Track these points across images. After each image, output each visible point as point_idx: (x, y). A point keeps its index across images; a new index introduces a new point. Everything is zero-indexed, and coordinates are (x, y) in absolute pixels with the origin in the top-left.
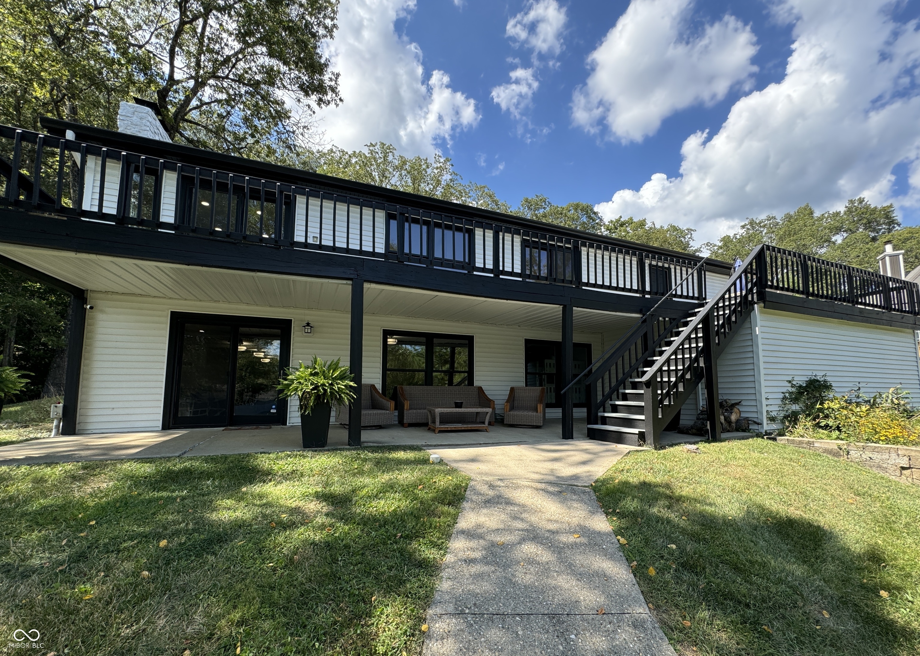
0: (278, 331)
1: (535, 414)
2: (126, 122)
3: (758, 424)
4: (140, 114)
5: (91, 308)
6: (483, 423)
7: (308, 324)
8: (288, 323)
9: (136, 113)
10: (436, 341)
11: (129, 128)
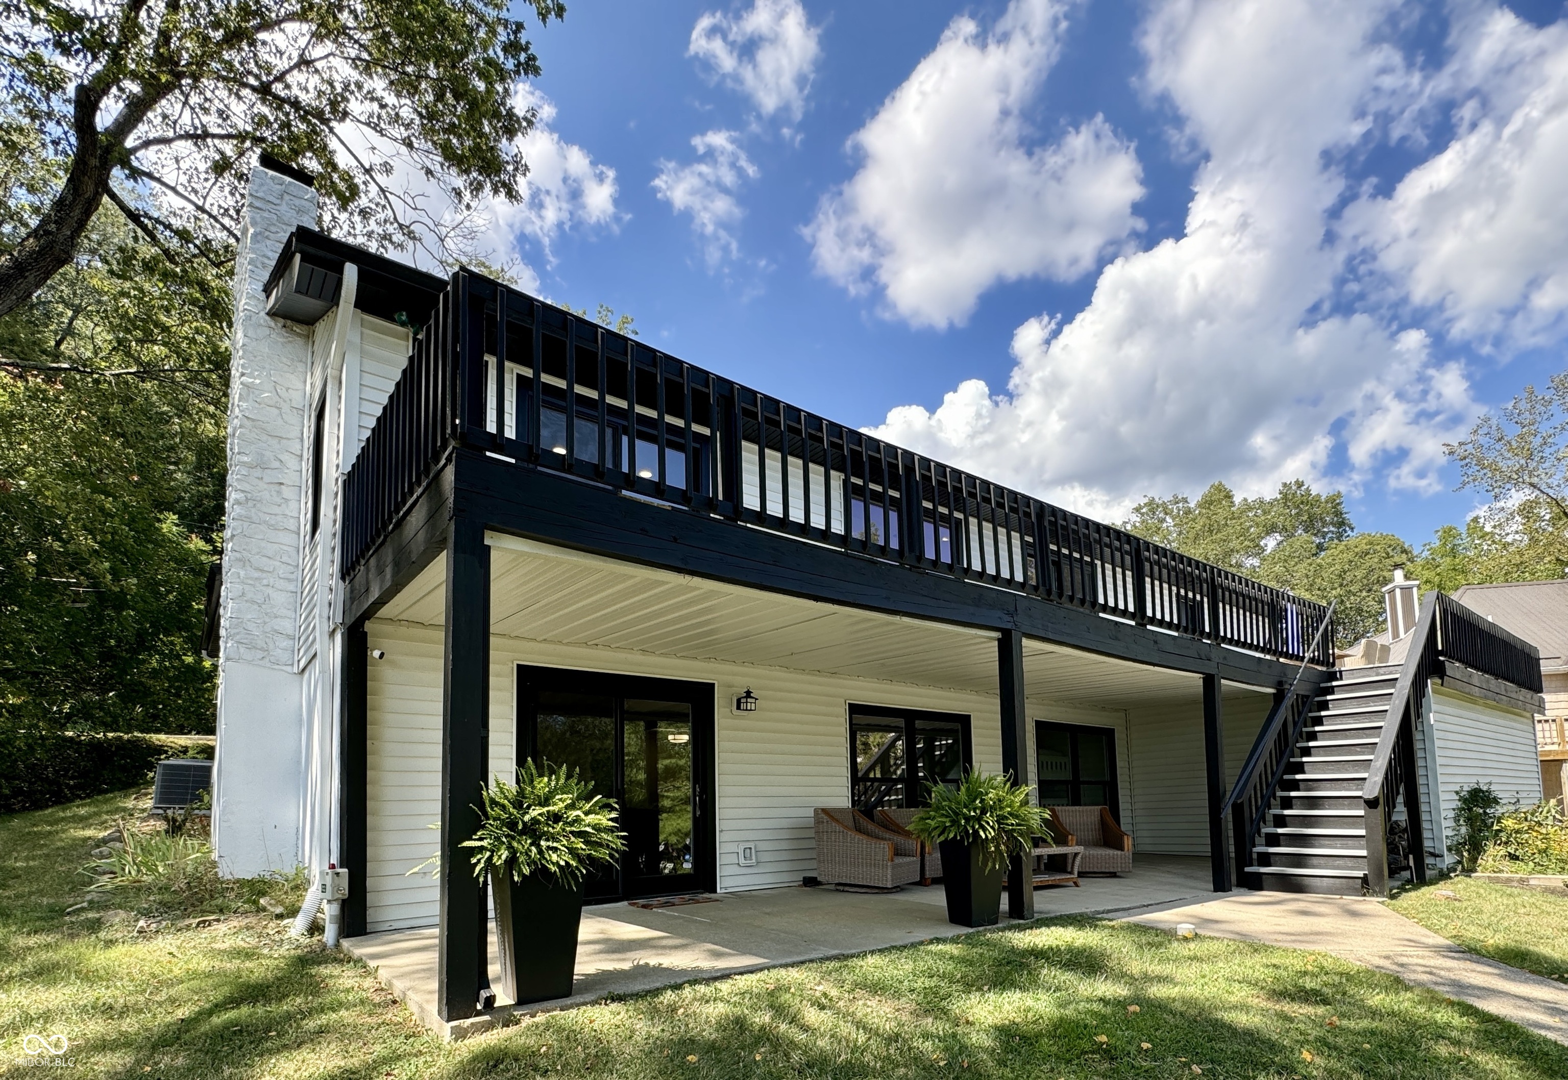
0: (687, 707)
1: (1119, 852)
2: (266, 214)
3: (1438, 856)
4: (297, 202)
5: (382, 655)
6: (1071, 873)
7: (748, 694)
8: (708, 689)
9: (286, 197)
10: (919, 724)
11: (273, 229)
